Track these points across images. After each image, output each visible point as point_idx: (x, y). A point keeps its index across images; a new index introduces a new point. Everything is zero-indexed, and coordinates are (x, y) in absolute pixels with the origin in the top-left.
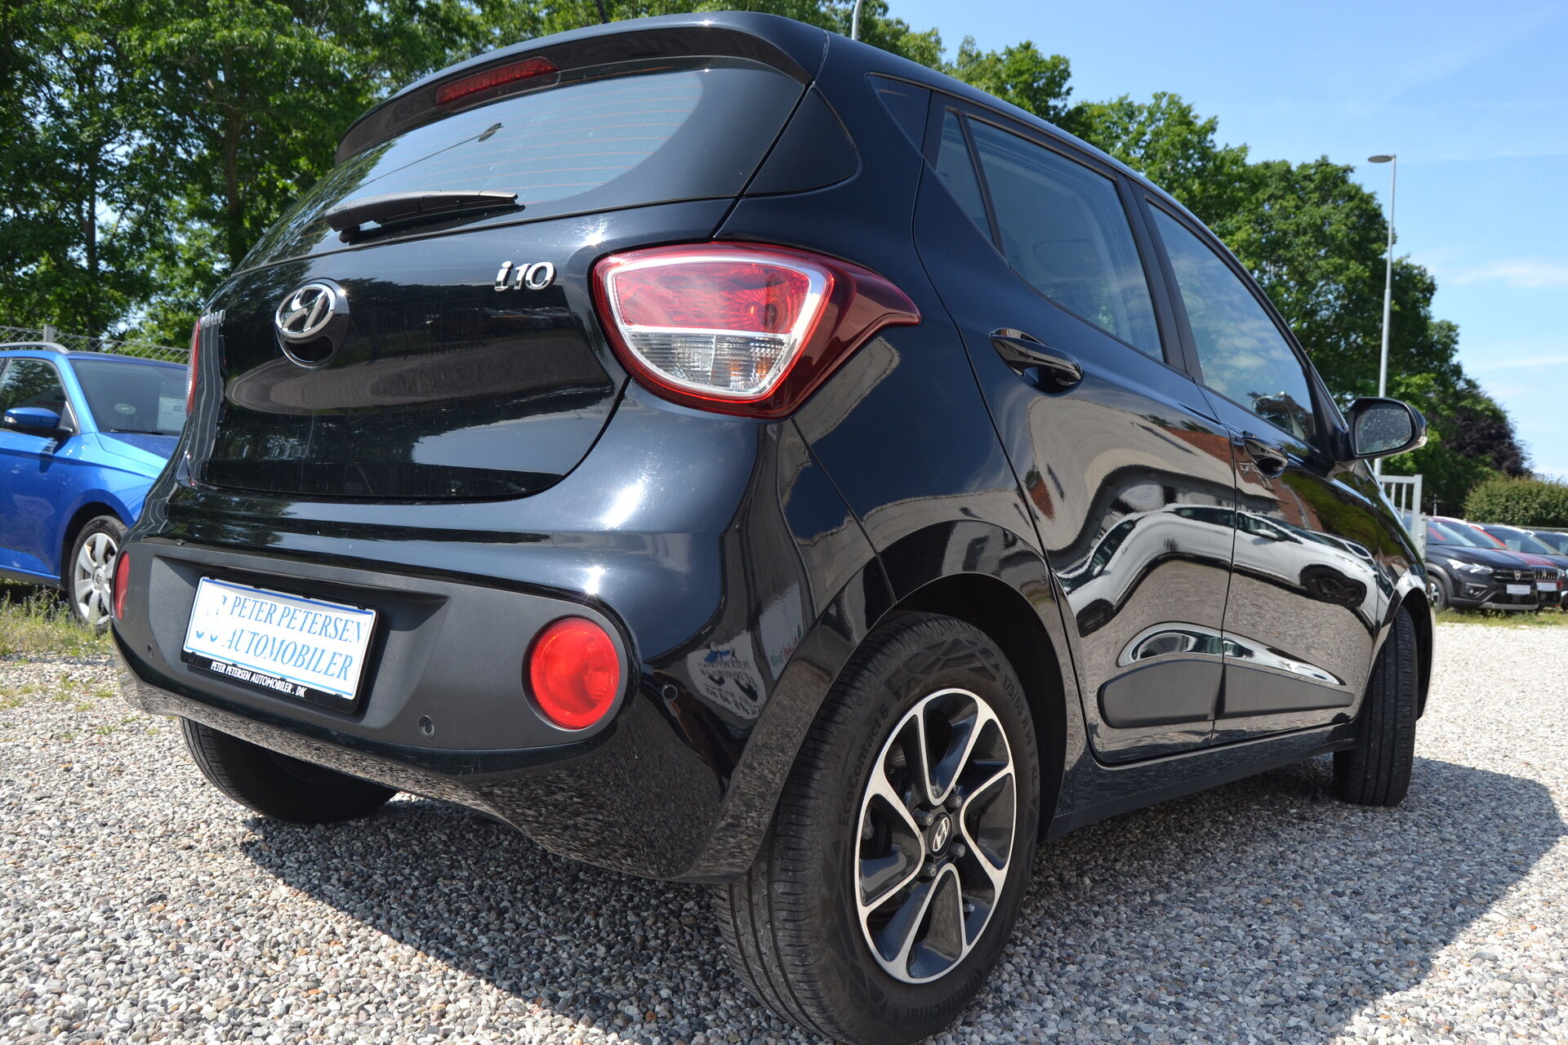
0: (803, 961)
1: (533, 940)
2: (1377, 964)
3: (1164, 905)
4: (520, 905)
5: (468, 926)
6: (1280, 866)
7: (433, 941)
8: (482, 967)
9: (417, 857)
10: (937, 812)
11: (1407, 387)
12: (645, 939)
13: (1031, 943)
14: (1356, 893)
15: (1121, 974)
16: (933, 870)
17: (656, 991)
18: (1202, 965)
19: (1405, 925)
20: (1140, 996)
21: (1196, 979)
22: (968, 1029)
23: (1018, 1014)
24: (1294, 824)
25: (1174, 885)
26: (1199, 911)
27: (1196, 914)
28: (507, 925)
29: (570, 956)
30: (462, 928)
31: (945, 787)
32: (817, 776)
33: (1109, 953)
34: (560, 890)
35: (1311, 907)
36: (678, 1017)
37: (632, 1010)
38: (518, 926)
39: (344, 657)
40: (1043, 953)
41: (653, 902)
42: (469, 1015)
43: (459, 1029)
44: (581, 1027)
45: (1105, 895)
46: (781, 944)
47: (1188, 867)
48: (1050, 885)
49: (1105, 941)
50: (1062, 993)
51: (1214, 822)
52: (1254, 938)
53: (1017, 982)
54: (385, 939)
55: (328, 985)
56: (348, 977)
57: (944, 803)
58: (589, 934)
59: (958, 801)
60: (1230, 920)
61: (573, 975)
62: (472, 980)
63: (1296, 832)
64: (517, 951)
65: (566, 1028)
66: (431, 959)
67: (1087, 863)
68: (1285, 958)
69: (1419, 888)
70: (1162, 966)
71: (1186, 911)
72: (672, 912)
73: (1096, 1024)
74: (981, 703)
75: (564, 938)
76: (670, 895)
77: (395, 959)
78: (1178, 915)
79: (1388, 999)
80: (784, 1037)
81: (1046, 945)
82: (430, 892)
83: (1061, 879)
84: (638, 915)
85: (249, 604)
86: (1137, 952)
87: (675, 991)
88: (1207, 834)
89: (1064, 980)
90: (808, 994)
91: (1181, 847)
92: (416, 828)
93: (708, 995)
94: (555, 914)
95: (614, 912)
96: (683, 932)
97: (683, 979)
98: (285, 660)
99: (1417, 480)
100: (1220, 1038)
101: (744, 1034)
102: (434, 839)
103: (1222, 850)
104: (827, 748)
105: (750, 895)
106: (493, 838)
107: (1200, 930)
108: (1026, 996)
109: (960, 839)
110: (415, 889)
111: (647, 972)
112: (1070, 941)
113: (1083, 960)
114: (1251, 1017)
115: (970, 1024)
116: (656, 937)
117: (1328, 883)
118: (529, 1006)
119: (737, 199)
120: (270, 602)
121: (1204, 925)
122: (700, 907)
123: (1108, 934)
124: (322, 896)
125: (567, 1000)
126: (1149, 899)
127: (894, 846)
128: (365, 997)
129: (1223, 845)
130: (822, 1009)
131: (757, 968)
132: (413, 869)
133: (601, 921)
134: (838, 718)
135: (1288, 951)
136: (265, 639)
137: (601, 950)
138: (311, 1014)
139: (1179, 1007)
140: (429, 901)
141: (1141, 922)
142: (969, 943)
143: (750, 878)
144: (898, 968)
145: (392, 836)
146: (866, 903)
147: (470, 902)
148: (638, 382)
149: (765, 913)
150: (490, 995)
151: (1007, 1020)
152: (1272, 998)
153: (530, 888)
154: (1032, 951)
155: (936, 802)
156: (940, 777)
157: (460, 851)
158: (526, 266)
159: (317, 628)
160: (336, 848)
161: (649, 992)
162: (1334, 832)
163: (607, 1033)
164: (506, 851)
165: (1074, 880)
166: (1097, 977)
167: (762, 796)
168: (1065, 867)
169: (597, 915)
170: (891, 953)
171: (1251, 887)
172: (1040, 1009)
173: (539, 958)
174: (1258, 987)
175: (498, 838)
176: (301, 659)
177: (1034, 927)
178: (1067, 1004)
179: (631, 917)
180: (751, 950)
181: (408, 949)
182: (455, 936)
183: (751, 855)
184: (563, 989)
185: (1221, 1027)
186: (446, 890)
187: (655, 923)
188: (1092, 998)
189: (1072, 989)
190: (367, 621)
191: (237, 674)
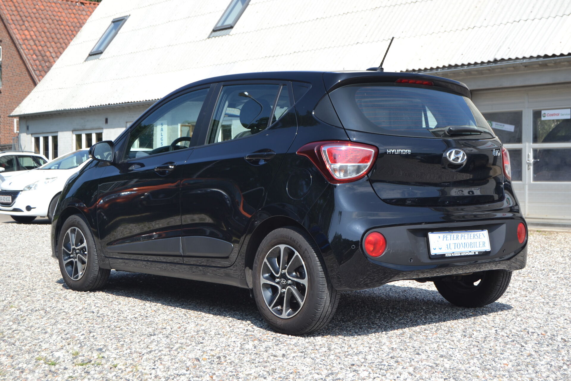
98: (468, 247)
120: (456, 234)
136: (459, 244)
159: (472, 237)
176: (472, 246)
190: (485, 233)
191: (456, 255)
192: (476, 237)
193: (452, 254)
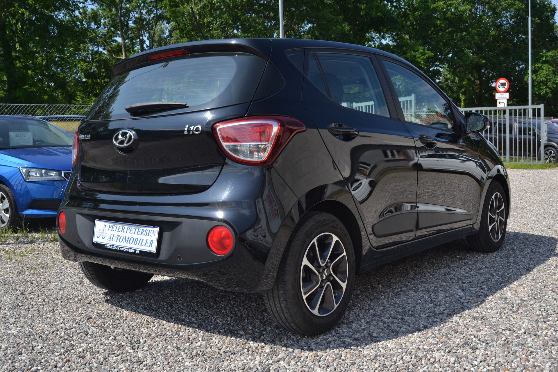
0: (289, 311)
1: (208, 318)
2: (467, 303)
3: (404, 291)
4: (201, 309)
5: (187, 316)
6: (447, 276)
7: (177, 321)
8: (196, 326)
9: (163, 299)
10: (323, 268)
11: (546, 58)
12: (242, 315)
13: (360, 305)
14: (470, 282)
15: (387, 312)
16: (323, 284)
17: (248, 328)
18: (412, 307)
19: (482, 291)
20: (391, 317)
21: (409, 311)
22: (339, 329)
23: (354, 324)
24: (457, 261)
25: (409, 285)
26: (415, 292)
27: (414, 293)
28: (199, 315)
29: (220, 321)
30: (186, 317)
31: (325, 261)
32: (288, 261)
33: (384, 306)
34: (212, 304)
35: (453, 288)
36: (256, 333)
37: (242, 333)
38: (202, 315)
39: (150, 241)
40: (363, 308)
41: (242, 304)
42: (196, 338)
43: (195, 341)
44: (229, 338)
45: (386, 290)
46: (283, 307)
47: (415, 279)
48: (368, 288)
49: (383, 303)
50: (367, 318)
51: (428, 263)
52: (431, 298)
53: (354, 316)
54: (164, 322)
55: (153, 335)
56: (158, 332)
57: (325, 265)
58: (224, 315)
59: (329, 264)
60: (425, 294)
61: (223, 325)
62: (194, 329)
63: (456, 264)
64: (204, 321)
65: (224, 338)
66: (180, 326)
67: (382, 280)
68: (439, 303)
69: (492, 279)
70: (400, 308)
71: (411, 292)
72: (248, 307)
73: (376, 325)
74: (334, 236)
75: (217, 317)
76: (247, 302)
77: (169, 327)
78: (408, 294)
79: (467, 312)
80: (286, 335)
81: (364, 306)
82: (172, 308)
83: (372, 286)
84: (238, 308)
85: (115, 227)
86: (393, 305)
87: (253, 327)
88: (425, 267)
89: (368, 315)
90: (291, 320)
91: (415, 273)
92: (159, 290)
93: (263, 327)
94: (212, 310)
95: (230, 308)
96: (253, 312)
97: (255, 324)
98: (131, 243)
99: (542, 106)
100: (412, 325)
101: (275, 336)
102: (166, 293)
103: (429, 272)
104: (290, 253)
105: (273, 295)
106: (185, 291)
107: (414, 298)
108: (357, 319)
109: (331, 275)
110: (167, 308)
111: (244, 323)
112: (372, 304)
113: (375, 309)
114: (423, 320)
115: (339, 328)
116: (245, 314)
117: (461, 279)
118: (212, 334)
119: (251, 102)
120: (122, 226)
121: (416, 296)
122: (257, 304)
123: (384, 301)
124: (139, 313)
125: (223, 332)
126: (400, 290)
127: (312, 278)
128: (165, 337)
129: (429, 270)
130: (296, 324)
131: (277, 315)
132: (164, 302)
133: (227, 311)
134: (292, 245)
135: (440, 301)
136: (122, 237)
137: (229, 319)
138: (152, 342)
139: (402, 319)
140: (173, 311)
141: (396, 297)
142: (336, 304)
143: (272, 290)
144: (316, 312)
145: (152, 293)
146: (305, 294)
147: (185, 310)
148: (229, 158)
149: (277, 299)
150: (201, 333)
151: (350, 326)
152: (431, 314)
153: (202, 304)
154: (360, 308)
155: (323, 265)
156: (323, 258)
157: (175, 296)
158: (193, 127)
159: (140, 233)
160: (136, 299)
161: (246, 328)
162: (470, 263)
163: (236, 338)
164: (191, 294)
165: (376, 286)
166: (379, 313)
167: (274, 268)
168: (374, 282)
169: (225, 310)
170: (313, 308)
171: (435, 283)
172: (360, 322)
173: (212, 323)
174: (427, 312)
175: (187, 290)
176: (136, 242)
177: (361, 301)
178: (368, 320)
179: (236, 309)
180: (275, 310)
181: (172, 324)
182: (184, 319)
183: (272, 284)
184: (221, 329)
185: (413, 323)
186: (177, 307)
187: (244, 310)
188: (376, 319)
189: (371, 317)
190: (156, 230)
191: (115, 248)
192: (144, 233)
193: (111, 247)
